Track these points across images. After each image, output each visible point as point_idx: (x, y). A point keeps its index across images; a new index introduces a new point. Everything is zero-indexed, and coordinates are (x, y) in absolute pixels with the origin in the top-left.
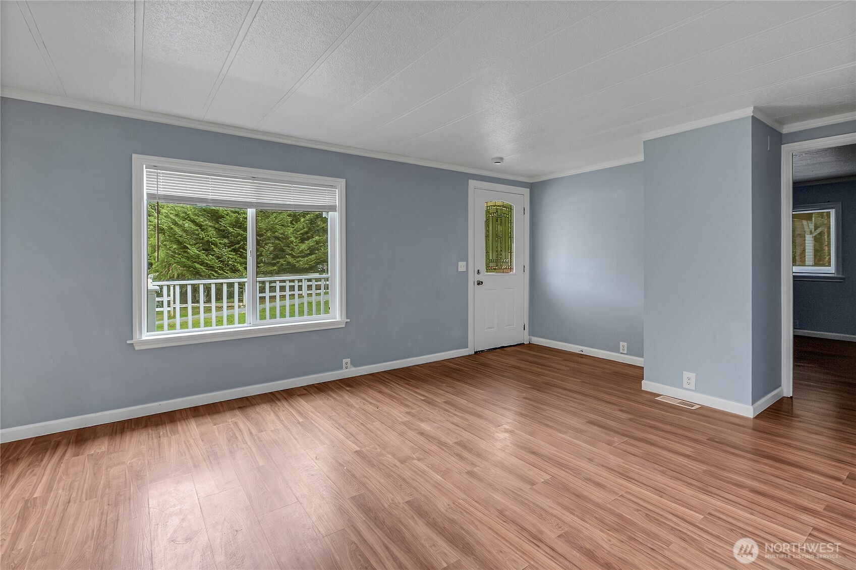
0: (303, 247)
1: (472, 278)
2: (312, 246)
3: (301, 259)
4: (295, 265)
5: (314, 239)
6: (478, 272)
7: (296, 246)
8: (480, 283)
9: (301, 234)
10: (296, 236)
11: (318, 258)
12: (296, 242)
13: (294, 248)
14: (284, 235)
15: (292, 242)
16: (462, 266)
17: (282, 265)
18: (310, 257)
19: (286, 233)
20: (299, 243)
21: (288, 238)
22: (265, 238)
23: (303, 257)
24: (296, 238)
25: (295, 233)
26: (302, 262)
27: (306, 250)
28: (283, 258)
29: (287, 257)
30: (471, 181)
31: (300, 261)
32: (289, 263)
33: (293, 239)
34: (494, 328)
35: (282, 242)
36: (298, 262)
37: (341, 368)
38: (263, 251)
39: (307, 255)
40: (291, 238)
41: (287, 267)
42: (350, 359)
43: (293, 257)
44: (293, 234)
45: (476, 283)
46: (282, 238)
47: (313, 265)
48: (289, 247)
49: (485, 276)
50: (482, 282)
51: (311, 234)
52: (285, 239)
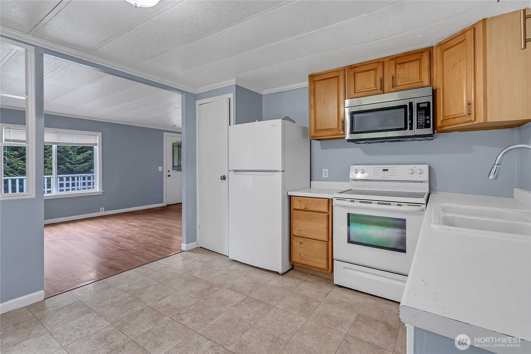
0: (79, 157)
1: (165, 174)
2: (86, 157)
3: (77, 165)
4: (73, 169)
5: (88, 152)
6: (169, 171)
7: (74, 157)
8: (169, 176)
9: (77, 149)
10: (74, 150)
11: (90, 164)
12: (74, 154)
13: (72, 158)
14: (64, 150)
15: (70, 154)
16: (160, 169)
17: (63, 169)
18: (85, 164)
19: (66, 148)
20: (76, 155)
21: (68, 152)
22: (49, 152)
23: (79, 164)
24: (74, 152)
25: (73, 148)
26: (79, 167)
27: (81, 160)
28: (63, 164)
29: (66, 164)
30: (164, 133)
31: (77, 167)
32: (68, 168)
33: (71, 152)
34: (177, 195)
35: (62, 154)
36: (75, 167)
37: (99, 211)
38: (47, 160)
39: (83, 163)
40: (70, 151)
41: (66, 171)
42: (104, 208)
43: (71, 164)
44: (71, 149)
45: (167, 176)
46: (63, 151)
47: (86, 169)
48: (68, 157)
49: (172, 173)
50: (170, 176)
51: (86, 149)
52: (65, 152)
